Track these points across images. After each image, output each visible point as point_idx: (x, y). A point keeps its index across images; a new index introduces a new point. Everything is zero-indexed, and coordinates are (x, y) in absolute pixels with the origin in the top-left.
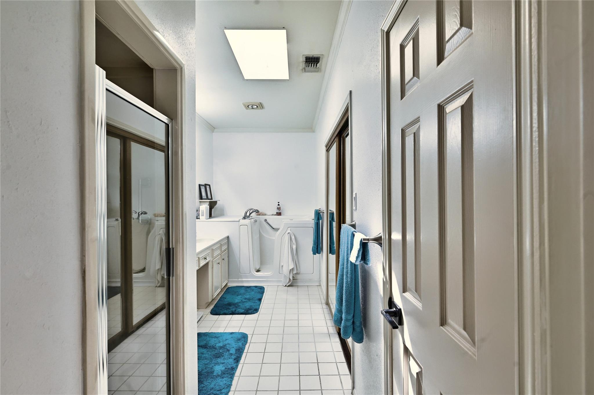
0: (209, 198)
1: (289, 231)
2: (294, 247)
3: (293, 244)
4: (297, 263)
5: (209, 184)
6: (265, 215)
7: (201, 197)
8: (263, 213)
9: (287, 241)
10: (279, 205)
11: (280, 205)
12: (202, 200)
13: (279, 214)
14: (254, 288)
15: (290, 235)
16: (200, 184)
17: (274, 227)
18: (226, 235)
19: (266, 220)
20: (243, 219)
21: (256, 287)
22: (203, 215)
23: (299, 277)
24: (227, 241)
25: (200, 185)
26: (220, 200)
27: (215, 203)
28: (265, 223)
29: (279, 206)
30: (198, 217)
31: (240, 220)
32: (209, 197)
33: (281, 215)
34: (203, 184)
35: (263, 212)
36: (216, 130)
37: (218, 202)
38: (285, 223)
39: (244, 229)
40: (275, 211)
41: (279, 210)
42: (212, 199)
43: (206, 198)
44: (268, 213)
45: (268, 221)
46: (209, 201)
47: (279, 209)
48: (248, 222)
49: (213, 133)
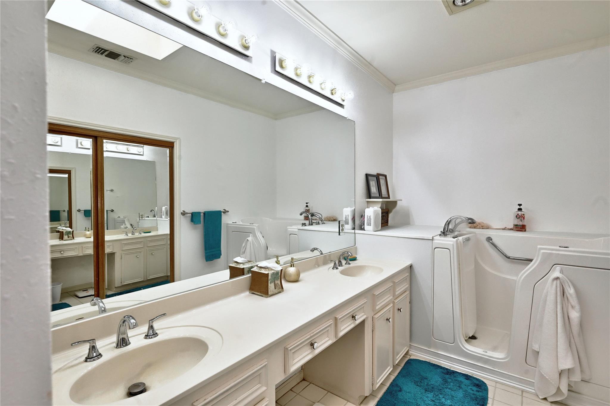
0: (383, 196)
1: (556, 273)
2: (575, 315)
3: (570, 307)
4: (582, 355)
5: (385, 174)
6: (488, 228)
7: (369, 195)
8: (483, 225)
9: (551, 298)
10: (520, 209)
11: (523, 210)
12: (370, 198)
13: (521, 228)
14: (462, 379)
15: (561, 282)
16: (367, 173)
17: (509, 254)
18: (408, 263)
19: (489, 239)
20: (440, 235)
21: (467, 377)
22: (369, 224)
23: (585, 389)
24: (408, 274)
25: (367, 176)
26: (401, 200)
27: (395, 203)
28: (487, 244)
29: (520, 213)
30: (363, 227)
31: (434, 238)
32: (383, 194)
33: (525, 231)
34: (375, 173)
35: (483, 223)
36: (397, 88)
37: (398, 202)
38: (543, 253)
39: (442, 256)
40: (511, 222)
41: (521, 220)
42: (389, 197)
43: (378, 196)
44: (495, 224)
45: (495, 240)
46: (382, 201)
47: (520, 217)
48: (452, 243)
49: (394, 94)
